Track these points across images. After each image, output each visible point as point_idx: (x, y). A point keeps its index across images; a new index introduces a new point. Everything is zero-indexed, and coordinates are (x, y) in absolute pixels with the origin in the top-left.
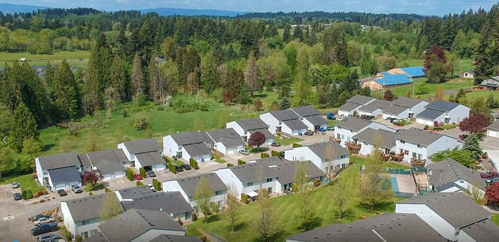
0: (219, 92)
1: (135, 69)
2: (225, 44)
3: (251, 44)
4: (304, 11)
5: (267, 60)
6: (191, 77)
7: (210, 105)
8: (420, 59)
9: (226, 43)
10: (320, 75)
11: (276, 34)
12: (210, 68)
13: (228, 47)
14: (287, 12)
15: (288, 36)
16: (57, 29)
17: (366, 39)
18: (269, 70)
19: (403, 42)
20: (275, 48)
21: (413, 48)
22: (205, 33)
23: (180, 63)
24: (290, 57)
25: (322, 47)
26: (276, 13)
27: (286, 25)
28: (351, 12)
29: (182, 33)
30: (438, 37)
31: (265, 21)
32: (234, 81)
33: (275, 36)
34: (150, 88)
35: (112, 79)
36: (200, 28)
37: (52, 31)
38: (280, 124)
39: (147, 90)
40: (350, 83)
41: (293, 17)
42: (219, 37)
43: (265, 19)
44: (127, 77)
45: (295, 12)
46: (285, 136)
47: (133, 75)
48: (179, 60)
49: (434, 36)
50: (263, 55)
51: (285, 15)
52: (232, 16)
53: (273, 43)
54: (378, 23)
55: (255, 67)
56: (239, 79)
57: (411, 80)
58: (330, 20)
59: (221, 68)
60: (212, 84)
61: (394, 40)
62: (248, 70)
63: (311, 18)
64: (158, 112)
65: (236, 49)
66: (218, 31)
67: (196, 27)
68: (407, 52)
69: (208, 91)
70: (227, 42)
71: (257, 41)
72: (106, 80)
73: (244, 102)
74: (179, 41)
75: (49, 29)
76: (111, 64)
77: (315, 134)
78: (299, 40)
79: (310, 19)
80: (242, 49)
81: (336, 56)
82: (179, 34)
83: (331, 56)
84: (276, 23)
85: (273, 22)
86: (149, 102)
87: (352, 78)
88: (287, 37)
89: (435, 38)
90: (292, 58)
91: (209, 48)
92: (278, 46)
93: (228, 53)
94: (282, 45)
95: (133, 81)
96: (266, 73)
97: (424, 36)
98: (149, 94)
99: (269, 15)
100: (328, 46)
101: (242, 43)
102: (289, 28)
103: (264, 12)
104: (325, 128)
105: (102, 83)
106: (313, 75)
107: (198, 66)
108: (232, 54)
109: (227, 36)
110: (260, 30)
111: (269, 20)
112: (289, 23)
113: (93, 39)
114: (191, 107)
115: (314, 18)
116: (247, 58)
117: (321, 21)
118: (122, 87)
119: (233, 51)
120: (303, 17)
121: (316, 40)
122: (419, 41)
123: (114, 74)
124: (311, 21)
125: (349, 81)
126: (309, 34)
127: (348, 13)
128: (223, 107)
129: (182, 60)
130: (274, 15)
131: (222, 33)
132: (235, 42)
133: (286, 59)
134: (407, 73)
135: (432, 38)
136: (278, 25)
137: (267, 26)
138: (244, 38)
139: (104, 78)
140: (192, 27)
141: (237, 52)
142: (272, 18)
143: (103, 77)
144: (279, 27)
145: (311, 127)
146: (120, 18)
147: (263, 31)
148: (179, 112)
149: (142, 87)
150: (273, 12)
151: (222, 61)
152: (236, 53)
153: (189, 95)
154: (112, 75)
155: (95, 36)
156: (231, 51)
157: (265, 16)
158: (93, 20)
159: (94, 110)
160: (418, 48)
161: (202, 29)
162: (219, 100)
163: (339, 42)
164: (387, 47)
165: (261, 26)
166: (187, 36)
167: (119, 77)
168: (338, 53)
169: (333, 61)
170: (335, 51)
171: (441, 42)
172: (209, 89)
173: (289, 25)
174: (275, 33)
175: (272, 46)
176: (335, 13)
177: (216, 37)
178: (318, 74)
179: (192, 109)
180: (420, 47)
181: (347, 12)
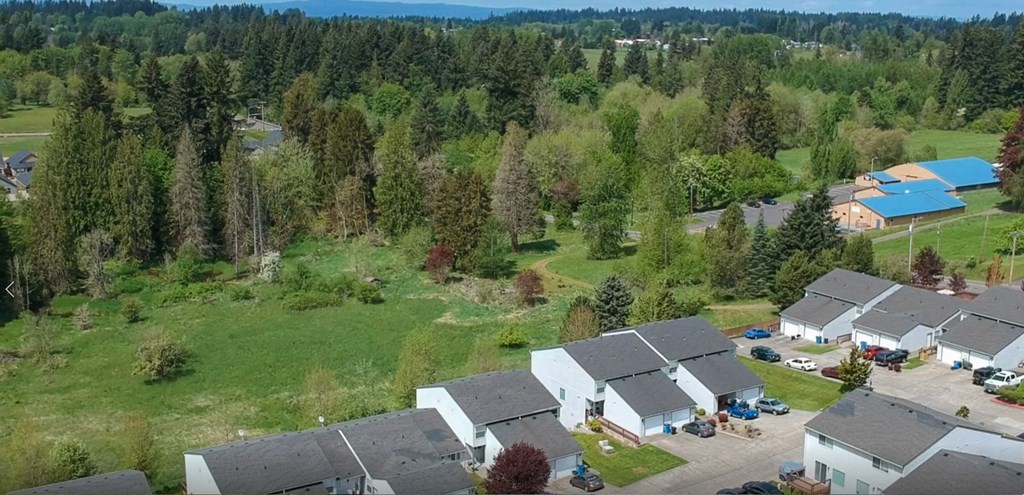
0: (418, 237)
1: (182, 172)
2: (450, 91)
3: (514, 95)
4: (643, 7)
5: (558, 140)
6: (347, 188)
7: (393, 277)
8: (949, 129)
9: (454, 89)
10: (704, 183)
11: (579, 65)
12: (395, 167)
13: (456, 100)
14: (604, 9)
15: (609, 71)
16: (32, 52)
17: (807, 77)
18: (563, 168)
19: (904, 83)
20: (576, 101)
21: (931, 102)
22: (398, 64)
23: (319, 148)
24: (619, 131)
25: (702, 103)
26: (580, 10)
27: (604, 40)
28: (751, 10)
29: (339, 64)
30: (995, 74)
31: (554, 31)
32: (459, 210)
33: (578, 70)
34: (224, 224)
35: (114, 201)
36: (387, 49)
37: (18, 57)
38: (601, 390)
39: (215, 231)
40: (807, 225)
41: (619, 21)
42: (436, 73)
43: (552, 26)
44: (159, 194)
45: (623, 10)
46: (616, 436)
47: (175, 189)
48: (318, 142)
49: (984, 72)
50: (547, 124)
51: (599, 15)
52: (478, 19)
53: (574, 89)
54: (818, 36)
55: (523, 167)
56: (475, 205)
57: (957, 199)
58: (706, 27)
59: (429, 163)
60: (402, 211)
61: (881, 81)
62: (502, 175)
63: (662, 22)
64: (235, 304)
65: (477, 106)
66: (433, 58)
67: (377, 46)
68: (914, 111)
69: (391, 232)
70: (456, 85)
71: (530, 88)
72: (97, 204)
73: (490, 273)
74: (332, 84)
75: (13, 52)
76: (111, 159)
77: (718, 429)
78: (638, 78)
79: (659, 27)
80: (489, 109)
81: (744, 129)
82: (331, 65)
83: (730, 128)
84: (580, 35)
85: (572, 32)
86: (221, 265)
87: (812, 207)
88: (607, 72)
89: (988, 76)
90: (624, 133)
91: (408, 102)
92: (585, 98)
93: (454, 117)
94: (595, 93)
95: (176, 207)
96: (555, 175)
97: (960, 70)
98: (220, 243)
99: (562, 15)
100: (718, 100)
101: (491, 91)
102: (612, 47)
103: (552, 9)
104: (752, 402)
105: (86, 213)
106: (685, 182)
107: (367, 160)
108: (465, 120)
109: (456, 70)
110: (540, 55)
111: (564, 28)
112: (611, 36)
113: (120, 78)
114: (330, 291)
115: (667, 23)
116: (503, 132)
117: (687, 31)
118: (143, 224)
119: (467, 113)
120: (641, 21)
121: (680, 80)
122: (945, 84)
123: (121, 186)
124: (660, 30)
125: (805, 217)
126: (664, 65)
127: (745, 12)
128: (427, 288)
129: (324, 142)
130: (572, 17)
131: (444, 61)
132: (476, 86)
133: (608, 137)
134: (941, 175)
135: (979, 77)
136: (585, 39)
137: (558, 43)
138: (496, 79)
139: (93, 199)
140: (367, 47)
141: (479, 115)
142: (570, 22)
143: (90, 195)
144: (587, 46)
145: (706, 400)
146: (209, 23)
147: (548, 57)
148: (292, 308)
149: (200, 223)
150: (573, 9)
151: (434, 144)
152: (474, 117)
153: (340, 239)
154: (113, 190)
155: (125, 71)
156: (463, 113)
157: (555, 18)
158: (144, 26)
159: (52, 294)
160: (942, 102)
161: (390, 54)
162: (417, 263)
163: (746, 88)
164: (865, 99)
165: (543, 45)
166: (353, 72)
167: (133, 197)
168: (749, 121)
169: (736, 143)
170: (743, 116)
171: (1003, 86)
172: (394, 225)
173: (612, 39)
174: (577, 63)
175: (570, 97)
176: (715, 12)
177: (427, 73)
178: (698, 180)
179: (333, 296)
180: (949, 100)
181: (742, 10)
